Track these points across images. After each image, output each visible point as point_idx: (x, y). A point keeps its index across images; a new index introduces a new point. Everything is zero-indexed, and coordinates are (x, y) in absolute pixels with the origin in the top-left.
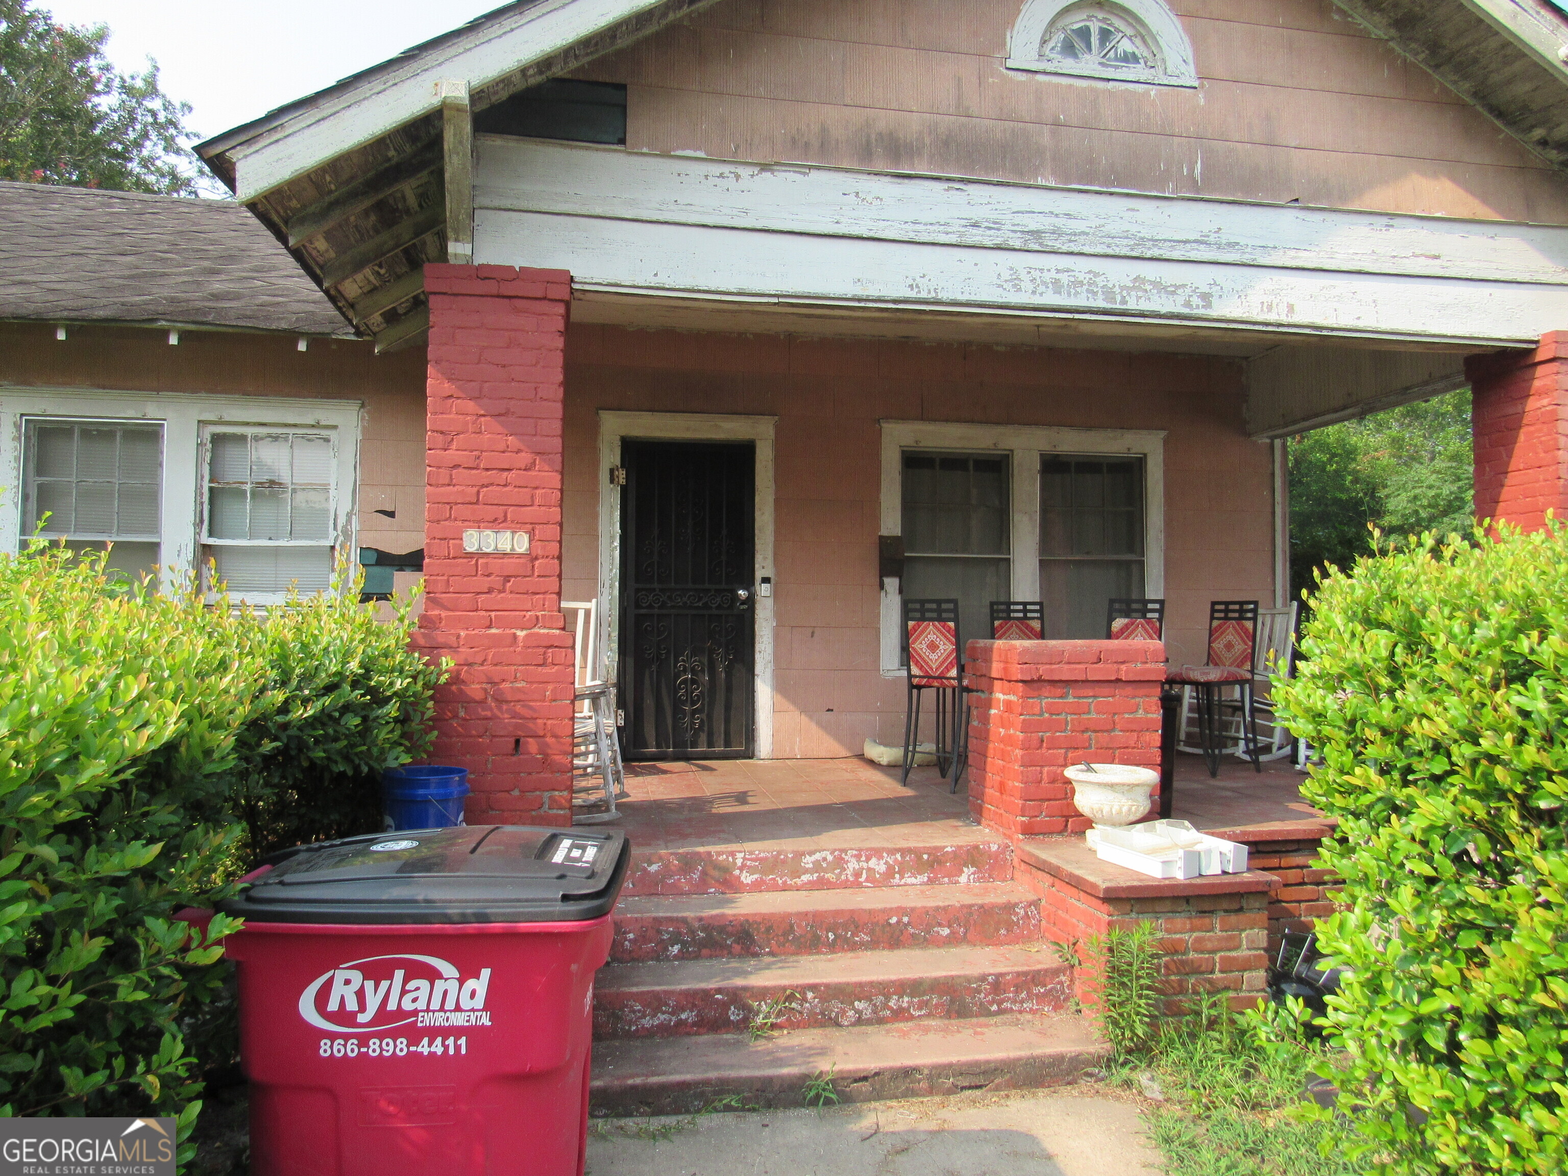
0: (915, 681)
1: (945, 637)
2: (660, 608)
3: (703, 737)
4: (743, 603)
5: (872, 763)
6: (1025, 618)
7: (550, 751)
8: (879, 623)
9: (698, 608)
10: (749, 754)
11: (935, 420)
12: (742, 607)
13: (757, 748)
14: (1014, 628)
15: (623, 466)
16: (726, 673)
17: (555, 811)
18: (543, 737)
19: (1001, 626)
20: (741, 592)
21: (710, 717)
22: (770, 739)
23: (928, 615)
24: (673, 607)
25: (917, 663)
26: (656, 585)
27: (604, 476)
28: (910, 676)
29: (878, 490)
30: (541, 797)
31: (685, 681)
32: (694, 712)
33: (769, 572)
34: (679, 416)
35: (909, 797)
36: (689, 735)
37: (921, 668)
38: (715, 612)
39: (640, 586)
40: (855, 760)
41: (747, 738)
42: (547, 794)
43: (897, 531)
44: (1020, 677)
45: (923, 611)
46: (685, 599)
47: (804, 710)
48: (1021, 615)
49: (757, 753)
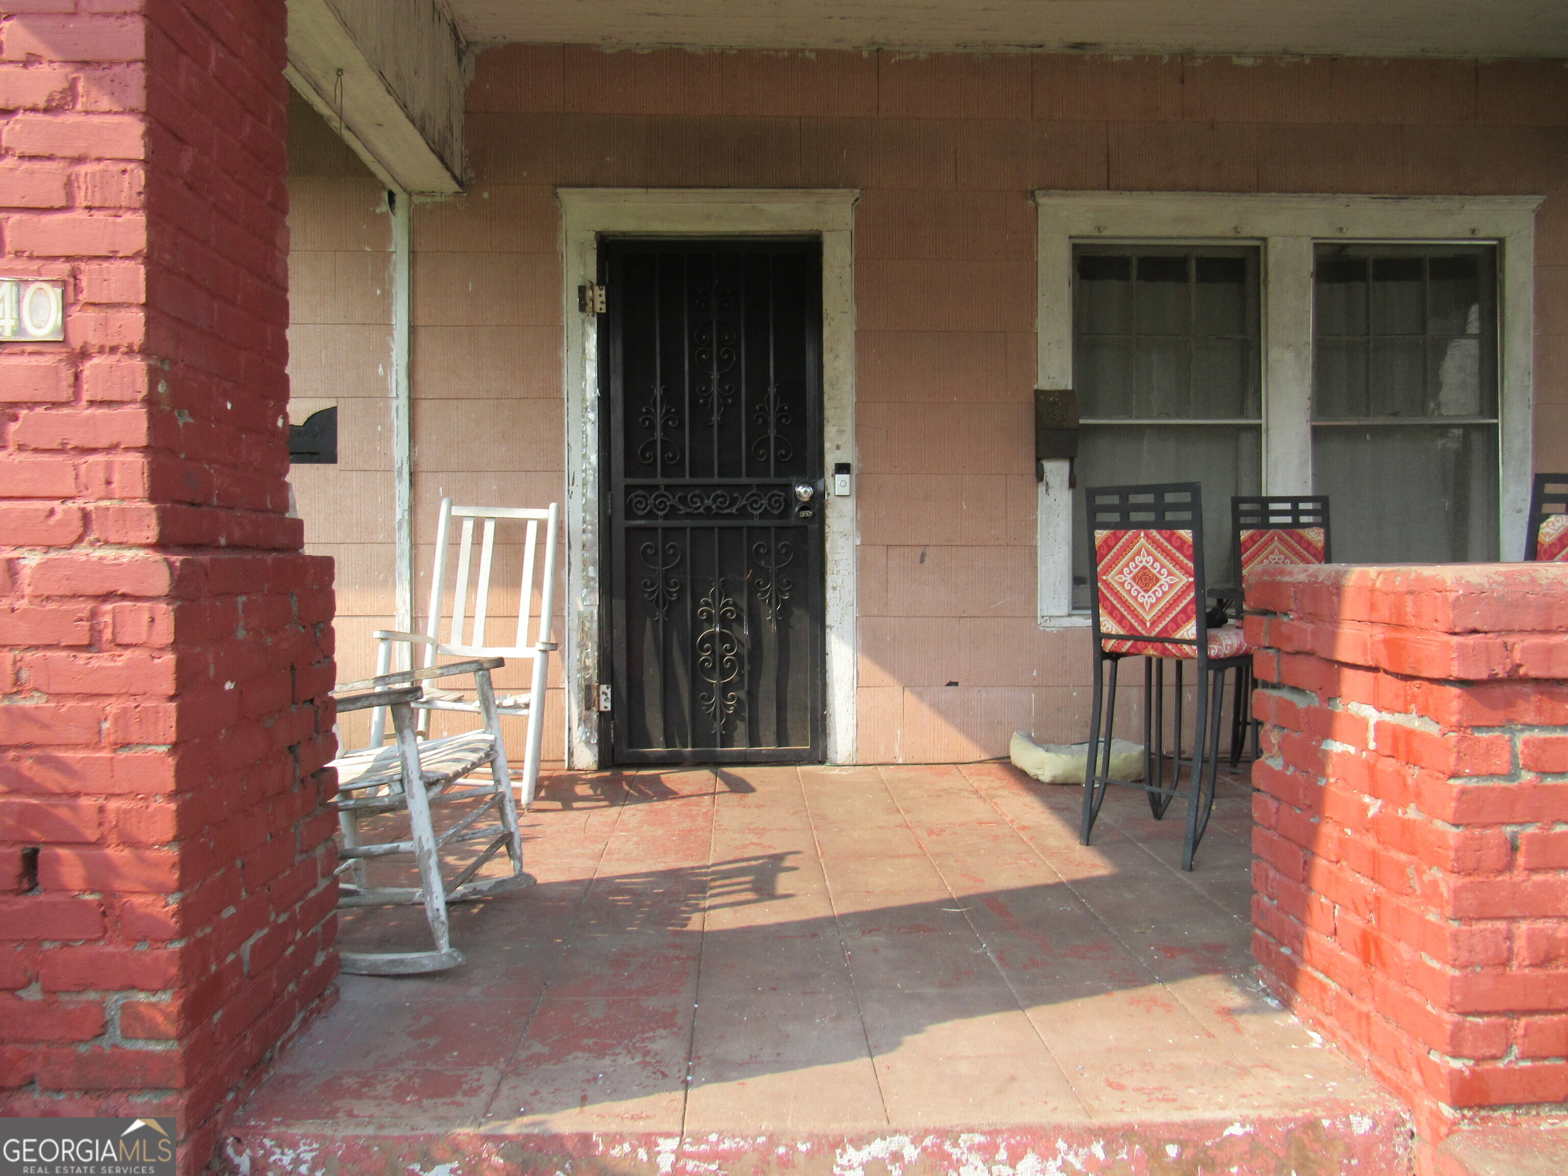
0: (1109, 645)
1: (1174, 560)
2: (666, 517)
3: (741, 728)
4: (805, 507)
5: (1022, 777)
6: (1296, 524)
7: (119, 885)
8: (1034, 538)
9: (730, 515)
10: (818, 756)
11: (1131, 189)
12: (804, 514)
13: (830, 746)
14: (1276, 543)
15: (600, 282)
16: (778, 623)
17: (140, 1045)
18: (100, 843)
19: (1252, 540)
20: (800, 489)
21: (752, 695)
22: (851, 734)
23: (1135, 517)
24: (688, 516)
25: (1112, 612)
26: (659, 480)
27: (571, 300)
28: (1098, 636)
29: (1033, 312)
30: (100, 1007)
31: (712, 636)
32: (725, 689)
33: (847, 455)
34: (690, 194)
35: (1100, 880)
36: (717, 727)
37: (1121, 620)
38: (757, 522)
39: (630, 481)
40: (994, 767)
41: (814, 731)
42: (115, 1001)
43: (1066, 382)
44: (1456, 671)
45: (1125, 509)
46: (708, 502)
47: (908, 684)
48: (1288, 519)
49: (831, 754)
